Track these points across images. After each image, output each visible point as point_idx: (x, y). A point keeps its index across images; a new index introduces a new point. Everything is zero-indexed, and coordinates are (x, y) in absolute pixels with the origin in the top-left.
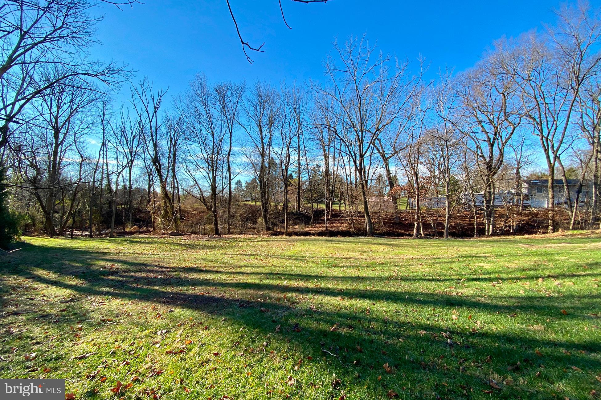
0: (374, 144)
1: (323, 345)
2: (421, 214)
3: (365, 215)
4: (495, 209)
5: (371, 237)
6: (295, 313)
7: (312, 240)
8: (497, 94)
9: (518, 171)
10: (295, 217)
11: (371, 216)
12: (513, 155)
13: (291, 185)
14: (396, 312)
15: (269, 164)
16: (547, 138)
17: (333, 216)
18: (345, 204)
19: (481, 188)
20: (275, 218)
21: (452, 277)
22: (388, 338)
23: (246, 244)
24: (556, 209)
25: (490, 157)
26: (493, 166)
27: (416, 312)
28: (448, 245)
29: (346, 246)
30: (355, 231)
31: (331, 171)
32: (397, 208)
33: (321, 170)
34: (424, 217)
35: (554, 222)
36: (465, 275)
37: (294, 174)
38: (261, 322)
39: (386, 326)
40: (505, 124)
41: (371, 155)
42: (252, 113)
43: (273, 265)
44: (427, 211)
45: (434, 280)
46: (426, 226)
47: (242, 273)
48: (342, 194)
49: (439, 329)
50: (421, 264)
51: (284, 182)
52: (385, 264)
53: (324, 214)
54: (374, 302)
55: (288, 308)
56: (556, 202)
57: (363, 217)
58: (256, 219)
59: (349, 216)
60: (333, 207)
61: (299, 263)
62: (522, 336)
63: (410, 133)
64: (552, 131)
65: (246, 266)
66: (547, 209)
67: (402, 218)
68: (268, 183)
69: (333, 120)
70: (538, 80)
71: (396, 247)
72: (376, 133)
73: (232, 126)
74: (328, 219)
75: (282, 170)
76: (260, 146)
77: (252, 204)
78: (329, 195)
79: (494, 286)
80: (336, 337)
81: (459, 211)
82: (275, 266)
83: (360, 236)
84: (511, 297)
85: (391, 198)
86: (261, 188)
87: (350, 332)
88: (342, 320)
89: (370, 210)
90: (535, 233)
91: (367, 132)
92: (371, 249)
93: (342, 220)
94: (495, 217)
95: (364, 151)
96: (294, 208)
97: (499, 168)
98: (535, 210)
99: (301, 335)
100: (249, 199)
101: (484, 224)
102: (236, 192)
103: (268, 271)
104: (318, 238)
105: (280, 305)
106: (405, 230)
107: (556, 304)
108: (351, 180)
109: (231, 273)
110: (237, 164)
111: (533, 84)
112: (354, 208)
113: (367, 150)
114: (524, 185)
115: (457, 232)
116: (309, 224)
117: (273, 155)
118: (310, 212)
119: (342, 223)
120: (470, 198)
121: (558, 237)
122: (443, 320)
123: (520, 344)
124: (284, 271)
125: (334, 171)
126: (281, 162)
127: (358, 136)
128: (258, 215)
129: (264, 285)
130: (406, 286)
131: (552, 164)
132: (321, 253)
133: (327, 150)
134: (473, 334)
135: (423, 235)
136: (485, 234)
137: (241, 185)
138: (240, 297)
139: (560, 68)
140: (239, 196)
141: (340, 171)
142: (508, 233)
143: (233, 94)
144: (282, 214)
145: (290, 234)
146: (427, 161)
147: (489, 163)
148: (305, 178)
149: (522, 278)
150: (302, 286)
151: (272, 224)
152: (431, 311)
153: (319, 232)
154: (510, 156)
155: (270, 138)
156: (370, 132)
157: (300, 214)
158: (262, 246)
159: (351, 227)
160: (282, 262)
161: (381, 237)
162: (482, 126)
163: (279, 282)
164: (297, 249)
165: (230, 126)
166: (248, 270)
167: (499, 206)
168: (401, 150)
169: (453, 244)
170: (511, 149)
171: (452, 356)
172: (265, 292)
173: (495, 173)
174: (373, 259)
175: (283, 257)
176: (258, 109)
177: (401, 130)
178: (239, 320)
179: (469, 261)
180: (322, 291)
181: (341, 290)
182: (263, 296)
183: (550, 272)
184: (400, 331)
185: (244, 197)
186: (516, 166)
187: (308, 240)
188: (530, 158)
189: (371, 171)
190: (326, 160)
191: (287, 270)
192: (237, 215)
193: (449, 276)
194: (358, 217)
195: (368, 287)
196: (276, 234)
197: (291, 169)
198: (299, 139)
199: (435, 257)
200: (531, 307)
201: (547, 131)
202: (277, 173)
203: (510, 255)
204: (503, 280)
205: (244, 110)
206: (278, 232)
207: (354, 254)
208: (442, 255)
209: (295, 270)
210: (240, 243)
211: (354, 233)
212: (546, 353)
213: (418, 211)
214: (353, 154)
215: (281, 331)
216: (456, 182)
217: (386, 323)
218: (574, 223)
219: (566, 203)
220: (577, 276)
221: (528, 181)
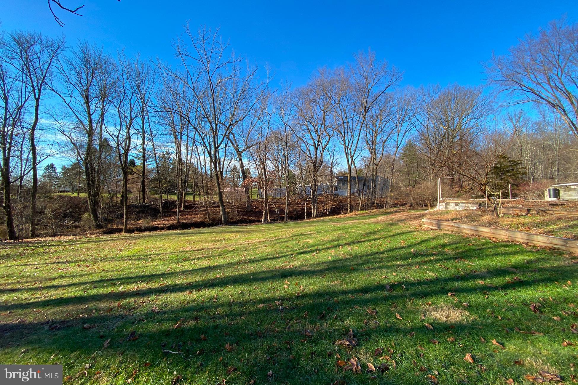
0: (228, 138)
1: (164, 346)
2: (269, 203)
3: (220, 205)
4: (318, 197)
5: (225, 226)
6: (132, 320)
7: (159, 235)
8: (320, 110)
9: (331, 169)
10: (138, 210)
11: (225, 206)
12: (329, 157)
13: (132, 173)
14: (241, 293)
15: (101, 145)
16: (348, 147)
17: (186, 207)
18: (200, 194)
19: (309, 182)
20: (110, 212)
21: (287, 253)
22: (232, 319)
23: (63, 248)
24: (352, 197)
25: (315, 158)
26: (317, 165)
27: (258, 288)
28: (286, 227)
29: (199, 237)
30: (210, 222)
31: (184, 160)
32: (249, 198)
33: (172, 158)
34: (271, 205)
35: (350, 205)
36: (296, 250)
37: (136, 160)
38: (82, 342)
39: (231, 309)
40: (325, 134)
41: (226, 148)
42: (74, 78)
43: (104, 270)
44: (273, 200)
45: (274, 258)
46: (272, 212)
47: (56, 287)
48: (196, 184)
49: (274, 299)
50: (266, 246)
51: (122, 169)
52: (236, 250)
53: (175, 206)
54: (222, 289)
55: (123, 317)
56: (352, 192)
57: (218, 207)
58: (80, 215)
59: (204, 207)
60: (186, 198)
61: (140, 263)
62: (327, 291)
63: (260, 132)
64: (351, 142)
65: (61, 277)
66: (347, 197)
67: (253, 206)
68: (98, 170)
69: (186, 107)
70: (344, 105)
71: (247, 233)
72: (230, 127)
73: (40, 91)
74: (180, 211)
75: (120, 155)
76: (86, 123)
77: (73, 195)
78: (182, 185)
79: (314, 256)
80: (180, 333)
81: (295, 199)
82: (107, 271)
83: (215, 225)
84: (323, 263)
85: (244, 189)
86: (87, 175)
87: (196, 324)
88: (188, 314)
89: (224, 200)
90: (340, 213)
91: (221, 125)
92: (224, 238)
93: (196, 211)
94: (318, 203)
95: (219, 143)
96: (137, 200)
97: (320, 167)
98: (341, 197)
99: (138, 343)
100: (67, 189)
101: (311, 209)
102: (46, 180)
103: (96, 278)
104: (168, 232)
105: (112, 315)
106: (255, 217)
107: (348, 263)
108: (206, 170)
109: (37, 289)
110: (48, 143)
111: (341, 107)
112: (209, 198)
113: (222, 142)
114: (335, 180)
115: (294, 215)
116: (157, 218)
117: (105, 135)
118: (159, 204)
119: (196, 214)
120: (302, 189)
121: (352, 216)
122: (278, 291)
123: (326, 297)
124: (120, 275)
125: (187, 160)
126: (118, 145)
127: (212, 127)
128: (83, 209)
129: (90, 296)
130: (252, 267)
131: (350, 166)
132: (170, 248)
133: (179, 137)
134: (298, 297)
135: (269, 221)
136: (311, 217)
137: (55, 170)
138: (50, 318)
139: (356, 99)
140: (52, 186)
141: (194, 161)
142: (325, 215)
143: (44, 50)
144: (119, 208)
145: (131, 231)
146: (273, 158)
147: (314, 162)
148: (151, 165)
149: (331, 248)
150: (144, 289)
151: (105, 220)
152: (270, 285)
153: (169, 225)
154: (327, 158)
155: (102, 114)
156: (224, 125)
157: (145, 206)
158: (88, 249)
159: (206, 218)
160: (118, 264)
161: (235, 225)
162: (311, 134)
163: (112, 289)
164: (139, 248)
165: (37, 92)
166: (65, 281)
167: (320, 195)
168: (253, 145)
169: (290, 226)
170: (328, 153)
171: (282, 319)
172: (91, 305)
173: (318, 170)
174: (226, 247)
175: (121, 259)
176: (84, 76)
177: (252, 128)
178: (49, 347)
179: (299, 238)
180: (167, 289)
181: (190, 284)
182: (89, 311)
183: (346, 241)
184: (243, 310)
185: (60, 186)
186: (330, 166)
187: (154, 236)
188: (338, 160)
189: (226, 163)
190: (177, 147)
191: (125, 274)
192: (46, 211)
193: (286, 253)
194: (213, 207)
195: (218, 274)
196: (112, 232)
197: (132, 154)
198: (143, 120)
199: (276, 238)
200: (334, 268)
201: (348, 143)
202: (111, 157)
203: (325, 231)
204: (320, 250)
205: (61, 73)
206: (114, 229)
207: (207, 244)
208: (281, 236)
209: (136, 272)
210: (53, 248)
211: (209, 223)
212: (341, 300)
213: (266, 200)
214: (207, 145)
215: (111, 346)
216: (293, 176)
217: (231, 305)
218: (361, 206)
219: (357, 192)
220: (361, 242)
221: (337, 177)
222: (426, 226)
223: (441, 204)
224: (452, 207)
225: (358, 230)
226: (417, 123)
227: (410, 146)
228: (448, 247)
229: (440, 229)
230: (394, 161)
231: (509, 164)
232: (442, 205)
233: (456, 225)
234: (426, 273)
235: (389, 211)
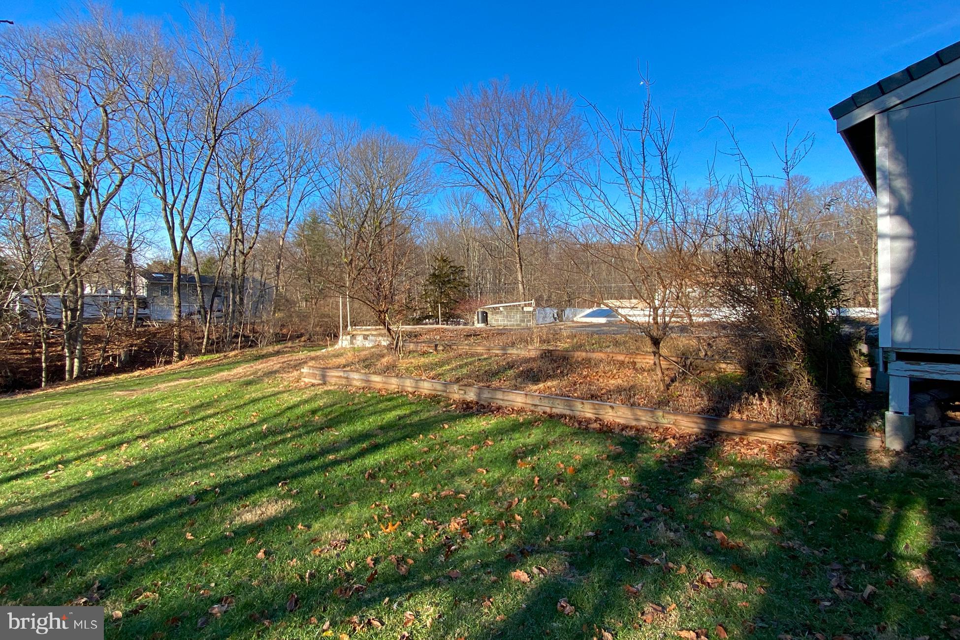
4: (85, 327)
9: (129, 255)
12: (120, 224)
16: (172, 208)
24: (185, 323)
25: (78, 224)
26: (82, 243)
35: (180, 343)
40: (107, 165)
56: (185, 311)
62: (66, 537)
64: (180, 200)
66: (171, 324)
79: (48, 478)
84: (70, 488)
90: (152, 364)
94: (84, 343)
97: (93, 248)
98: (155, 325)
101: (62, 358)
107: (131, 476)
114: (142, 281)
121: (182, 369)
131: (179, 253)
136: (63, 379)
142: (108, 371)
147: (74, 234)
149: (98, 452)
167: (90, 321)
170: (119, 214)
179: (10, 443)
183: (142, 430)
186: (126, 247)
188: (146, 235)
200: (94, 493)
201: (172, 197)
203: (92, 415)
204: (67, 462)
212: (92, 544)
218: (207, 343)
219: (199, 312)
220: (174, 428)
221: (147, 274)
222: (306, 380)
223: (344, 337)
224: (359, 342)
225: (177, 403)
226: (323, 184)
227: (315, 222)
228: (320, 413)
229: (325, 384)
230: (281, 250)
231: (450, 271)
232: (346, 339)
233: (345, 375)
234: (268, 460)
235: (265, 352)
